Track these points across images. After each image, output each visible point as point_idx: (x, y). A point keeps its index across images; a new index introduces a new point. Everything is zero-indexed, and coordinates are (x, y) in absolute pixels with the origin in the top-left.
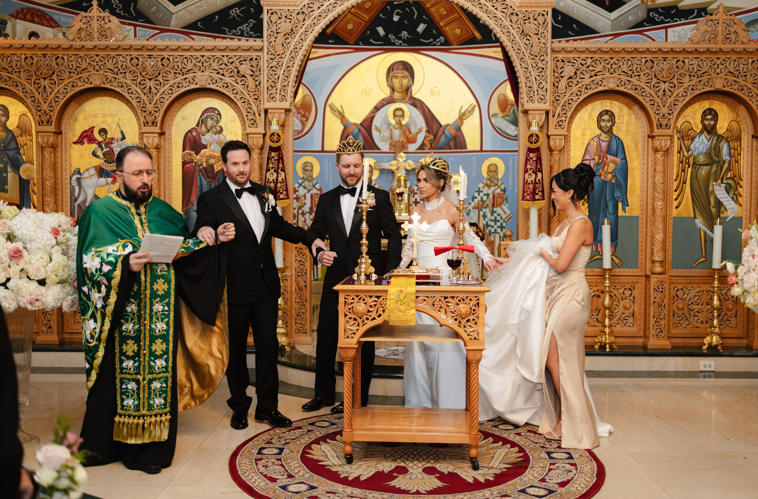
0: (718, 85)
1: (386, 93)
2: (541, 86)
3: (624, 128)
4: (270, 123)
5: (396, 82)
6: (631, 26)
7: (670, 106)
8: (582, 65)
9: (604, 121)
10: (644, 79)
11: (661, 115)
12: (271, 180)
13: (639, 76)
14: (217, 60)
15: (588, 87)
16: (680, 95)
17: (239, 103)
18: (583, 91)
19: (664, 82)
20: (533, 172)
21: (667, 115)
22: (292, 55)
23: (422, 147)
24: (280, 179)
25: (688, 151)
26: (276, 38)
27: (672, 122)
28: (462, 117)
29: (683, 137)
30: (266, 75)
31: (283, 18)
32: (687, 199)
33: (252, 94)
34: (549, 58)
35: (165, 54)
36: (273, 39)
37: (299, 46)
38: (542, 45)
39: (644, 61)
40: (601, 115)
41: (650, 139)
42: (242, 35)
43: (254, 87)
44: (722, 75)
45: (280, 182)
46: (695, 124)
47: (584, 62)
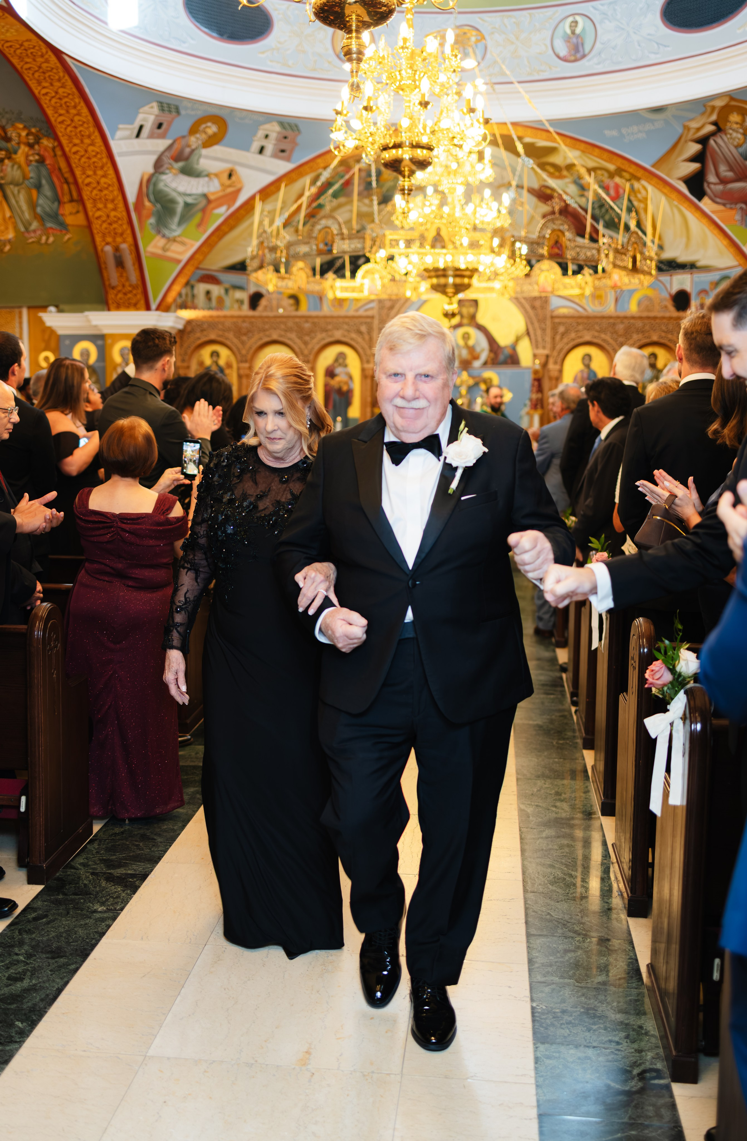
0: (655, 338)
8: (570, 326)
9: (585, 360)
10: (609, 334)
13: (605, 333)
15: (573, 339)
17: (358, 349)
18: (571, 341)
20: (536, 393)
23: (485, 363)
28: (518, 339)
33: (367, 344)
35: (316, 320)
40: (583, 356)
43: (369, 339)
44: (655, 332)
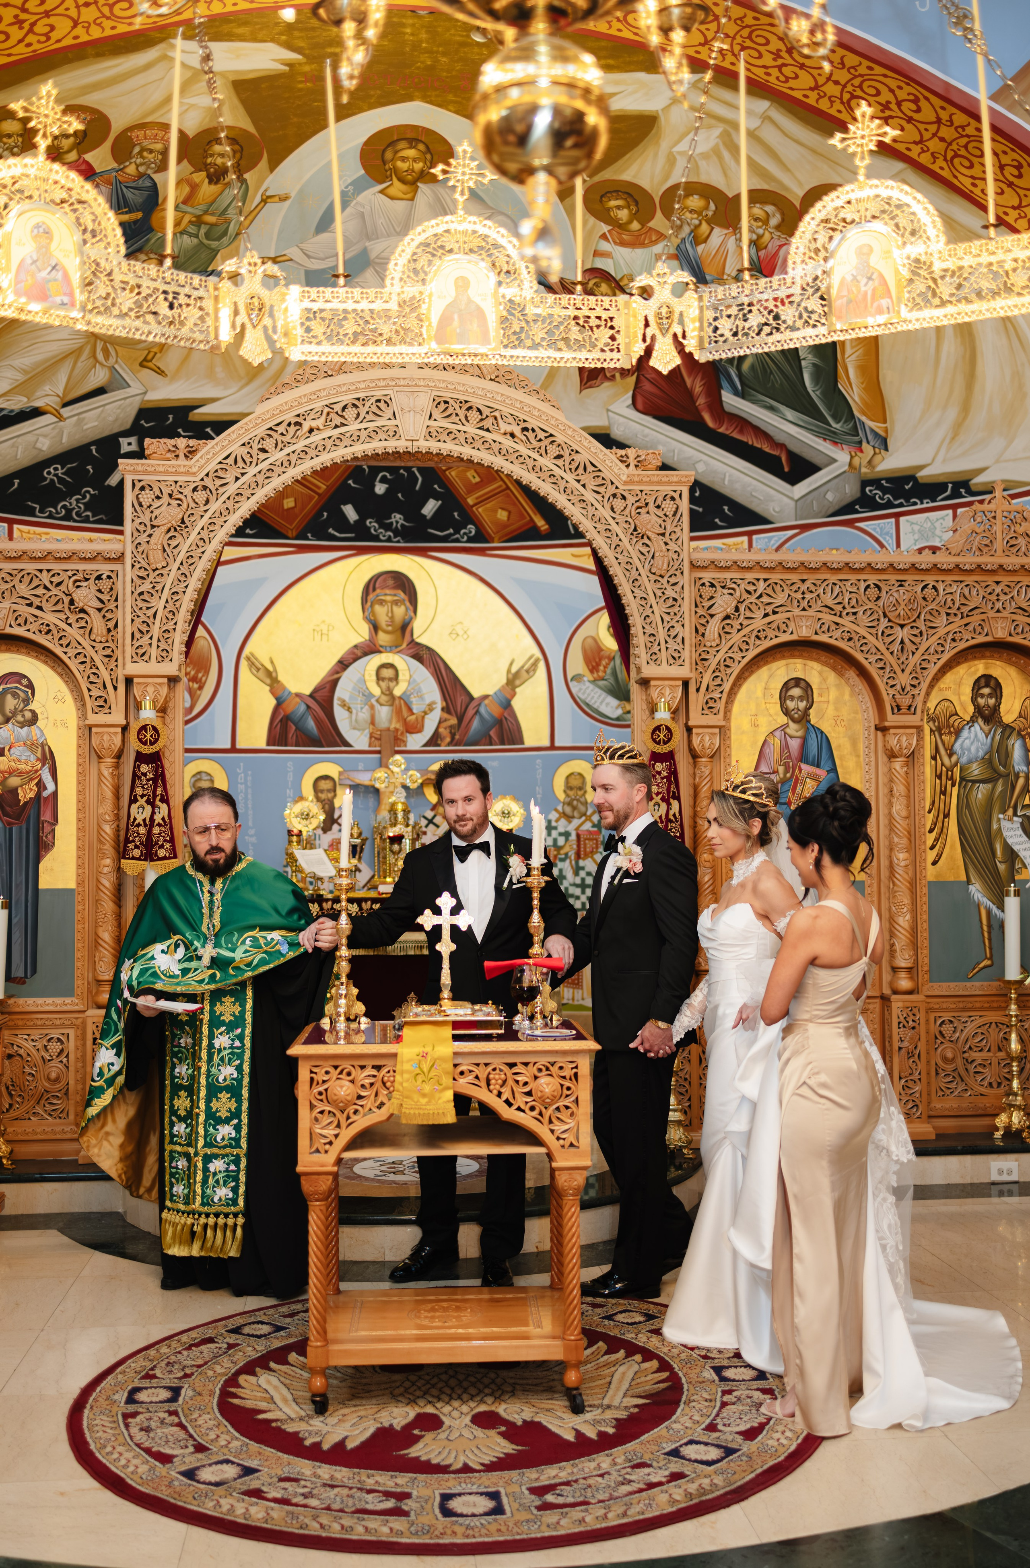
0: (1000, 632)
1: (361, 633)
2: (673, 633)
3: (831, 711)
4: (138, 707)
5: (381, 613)
6: (831, 511)
7: (914, 670)
8: (749, 592)
9: (792, 698)
10: (864, 620)
11: (898, 687)
12: (139, 820)
13: (855, 614)
14: (27, 579)
15: (762, 635)
16: (932, 650)
17: (73, 665)
18: (751, 642)
19: (902, 626)
20: (663, 799)
21: (908, 688)
22: (184, 569)
23: (434, 740)
24: (158, 818)
25: (950, 756)
26: (150, 536)
27: (919, 701)
28: (513, 681)
29: (939, 729)
30: (128, 610)
31: (165, 499)
32: (953, 847)
33: (99, 647)
34: (685, 579)
36: (143, 538)
37: (196, 553)
38: (671, 554)
39: (863, 586)
40: (786, 687)
41: (879, 733)
42: (68, 517)
43: (105, 631)
44: (1005, 614)
45: (159, 825)
46: (962, 704)
47: (751, 588)
